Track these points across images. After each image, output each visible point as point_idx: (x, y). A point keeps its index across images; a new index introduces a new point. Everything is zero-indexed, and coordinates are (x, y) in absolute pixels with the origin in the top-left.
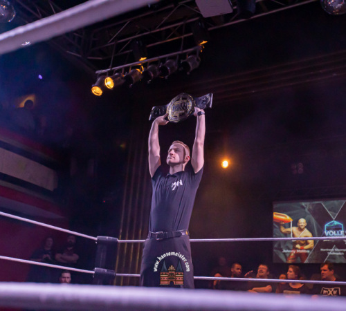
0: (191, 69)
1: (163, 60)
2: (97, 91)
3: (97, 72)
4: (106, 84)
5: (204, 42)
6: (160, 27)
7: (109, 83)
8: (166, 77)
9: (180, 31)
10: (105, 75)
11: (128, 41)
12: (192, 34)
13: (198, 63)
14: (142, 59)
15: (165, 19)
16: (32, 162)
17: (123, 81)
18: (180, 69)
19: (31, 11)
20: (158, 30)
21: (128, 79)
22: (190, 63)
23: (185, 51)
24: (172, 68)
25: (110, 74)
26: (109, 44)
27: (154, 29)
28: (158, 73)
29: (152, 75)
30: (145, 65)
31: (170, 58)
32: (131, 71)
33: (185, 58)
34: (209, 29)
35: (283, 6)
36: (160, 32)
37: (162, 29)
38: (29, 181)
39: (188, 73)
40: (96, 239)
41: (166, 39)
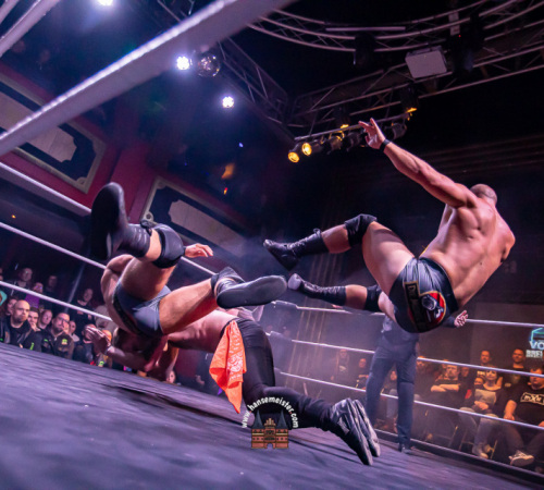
2: (294, 157)
3: (296, 138)
4: (304, 150)
5: (413, 110)
6: (368, 93)
7: (307, 149)
9: (388, 98)
10: (303, 141)
11: (329, 109)
12: (400, 102)
13: (403, 133)
14: (344, 126)
16: (223, 226)
17: (321, 148)
19: (237, 74)
20: (363, 97)
21: (327, 145)
22: (394, 131)
23: (390, 119)
25: (309, 140)
26: (312, 110)
27: (359, 95)
28: (359, 140)
29: (352, 142)
30: (346, 132)
32: (330, 138)
33: (390, 125)
34: (420, 97)
35: (507, 73)
36: (367, 99)
37: (368, 96)
41: (371, 107)
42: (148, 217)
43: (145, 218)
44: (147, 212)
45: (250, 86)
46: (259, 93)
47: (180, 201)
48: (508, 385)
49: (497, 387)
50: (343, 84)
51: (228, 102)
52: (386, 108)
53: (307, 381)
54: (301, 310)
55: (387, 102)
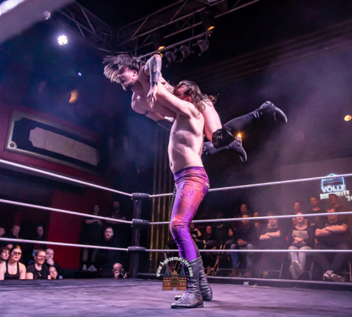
0: (202, 51)
1: (178, 47)
5: (212, 28)
6: (174, 19)
8: (181, 60)
9: (191, 21)
11: (147, 35)
12: (201, 23)
13: (208, 46)
14: (161, 48)
15: (177, 12)
16: (78, 143)
18: (193, 52)
19: (68, 16)
20: (172, 22)
22: (200, 46)
23: (195, 37)
24: (186, 52)
26: (133, 38)
27: (169, 21)
28: (174, 58)
29: (170, 60)
30: (163, 52)
31: (184, 44)
33: (196, 42)
34: (216, 17)
36: (174, 24)
37: (175, 21)
38: (76, 158)
39: (199, 55)
40: (131, 195)
41: (179, 29)
42: (12, 145)
43: (9, 147)
44: (10, 142)
45: (78, 25)
46: (87, 30)
47: (37, 128)
48: (312, 224)
49: (305, 227)
50: (154, 13)
51: (62, 40)
52: (190, 30)
53: (166, 252)
54: (152, 198)
55: (192, 24)
